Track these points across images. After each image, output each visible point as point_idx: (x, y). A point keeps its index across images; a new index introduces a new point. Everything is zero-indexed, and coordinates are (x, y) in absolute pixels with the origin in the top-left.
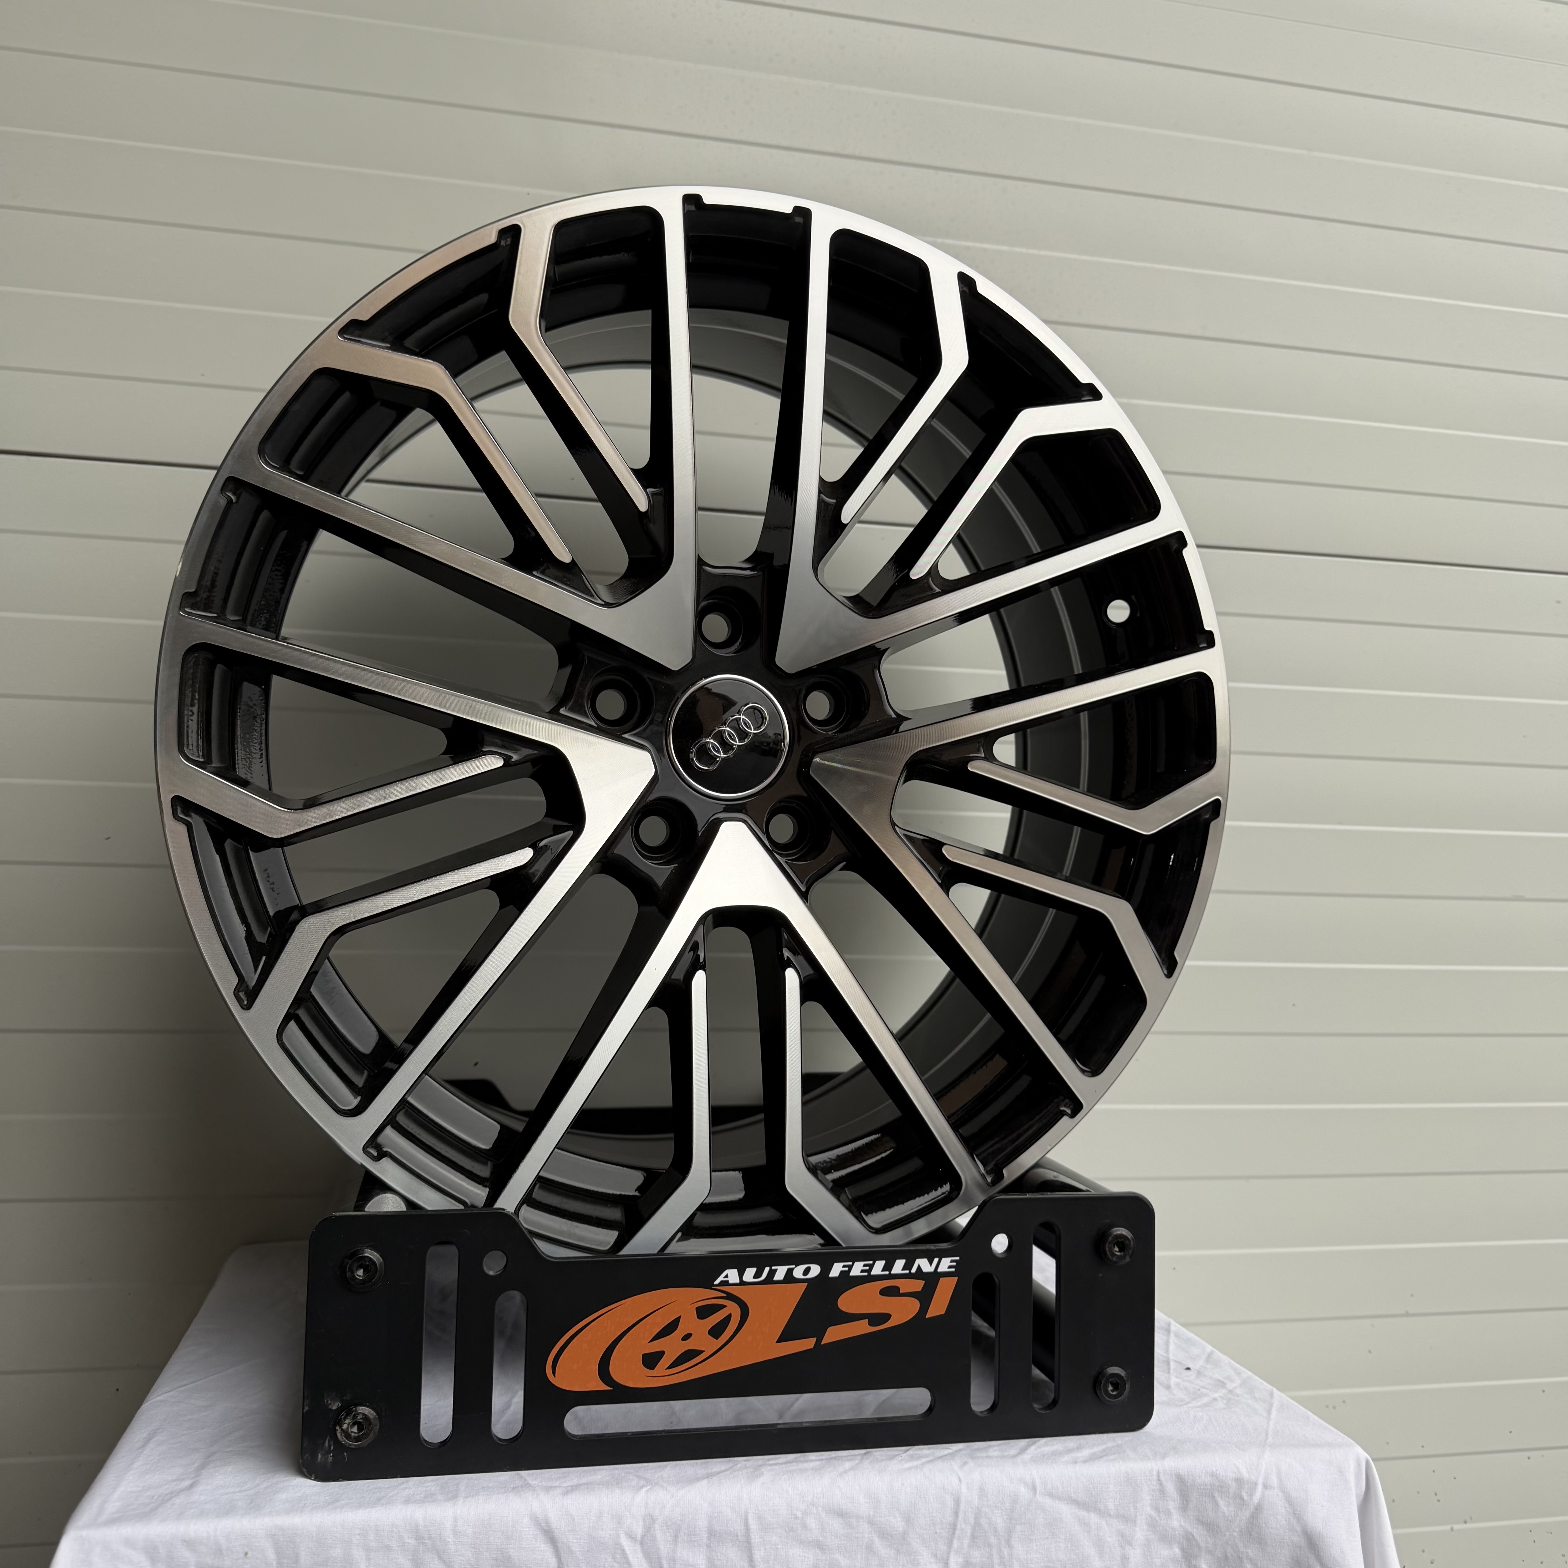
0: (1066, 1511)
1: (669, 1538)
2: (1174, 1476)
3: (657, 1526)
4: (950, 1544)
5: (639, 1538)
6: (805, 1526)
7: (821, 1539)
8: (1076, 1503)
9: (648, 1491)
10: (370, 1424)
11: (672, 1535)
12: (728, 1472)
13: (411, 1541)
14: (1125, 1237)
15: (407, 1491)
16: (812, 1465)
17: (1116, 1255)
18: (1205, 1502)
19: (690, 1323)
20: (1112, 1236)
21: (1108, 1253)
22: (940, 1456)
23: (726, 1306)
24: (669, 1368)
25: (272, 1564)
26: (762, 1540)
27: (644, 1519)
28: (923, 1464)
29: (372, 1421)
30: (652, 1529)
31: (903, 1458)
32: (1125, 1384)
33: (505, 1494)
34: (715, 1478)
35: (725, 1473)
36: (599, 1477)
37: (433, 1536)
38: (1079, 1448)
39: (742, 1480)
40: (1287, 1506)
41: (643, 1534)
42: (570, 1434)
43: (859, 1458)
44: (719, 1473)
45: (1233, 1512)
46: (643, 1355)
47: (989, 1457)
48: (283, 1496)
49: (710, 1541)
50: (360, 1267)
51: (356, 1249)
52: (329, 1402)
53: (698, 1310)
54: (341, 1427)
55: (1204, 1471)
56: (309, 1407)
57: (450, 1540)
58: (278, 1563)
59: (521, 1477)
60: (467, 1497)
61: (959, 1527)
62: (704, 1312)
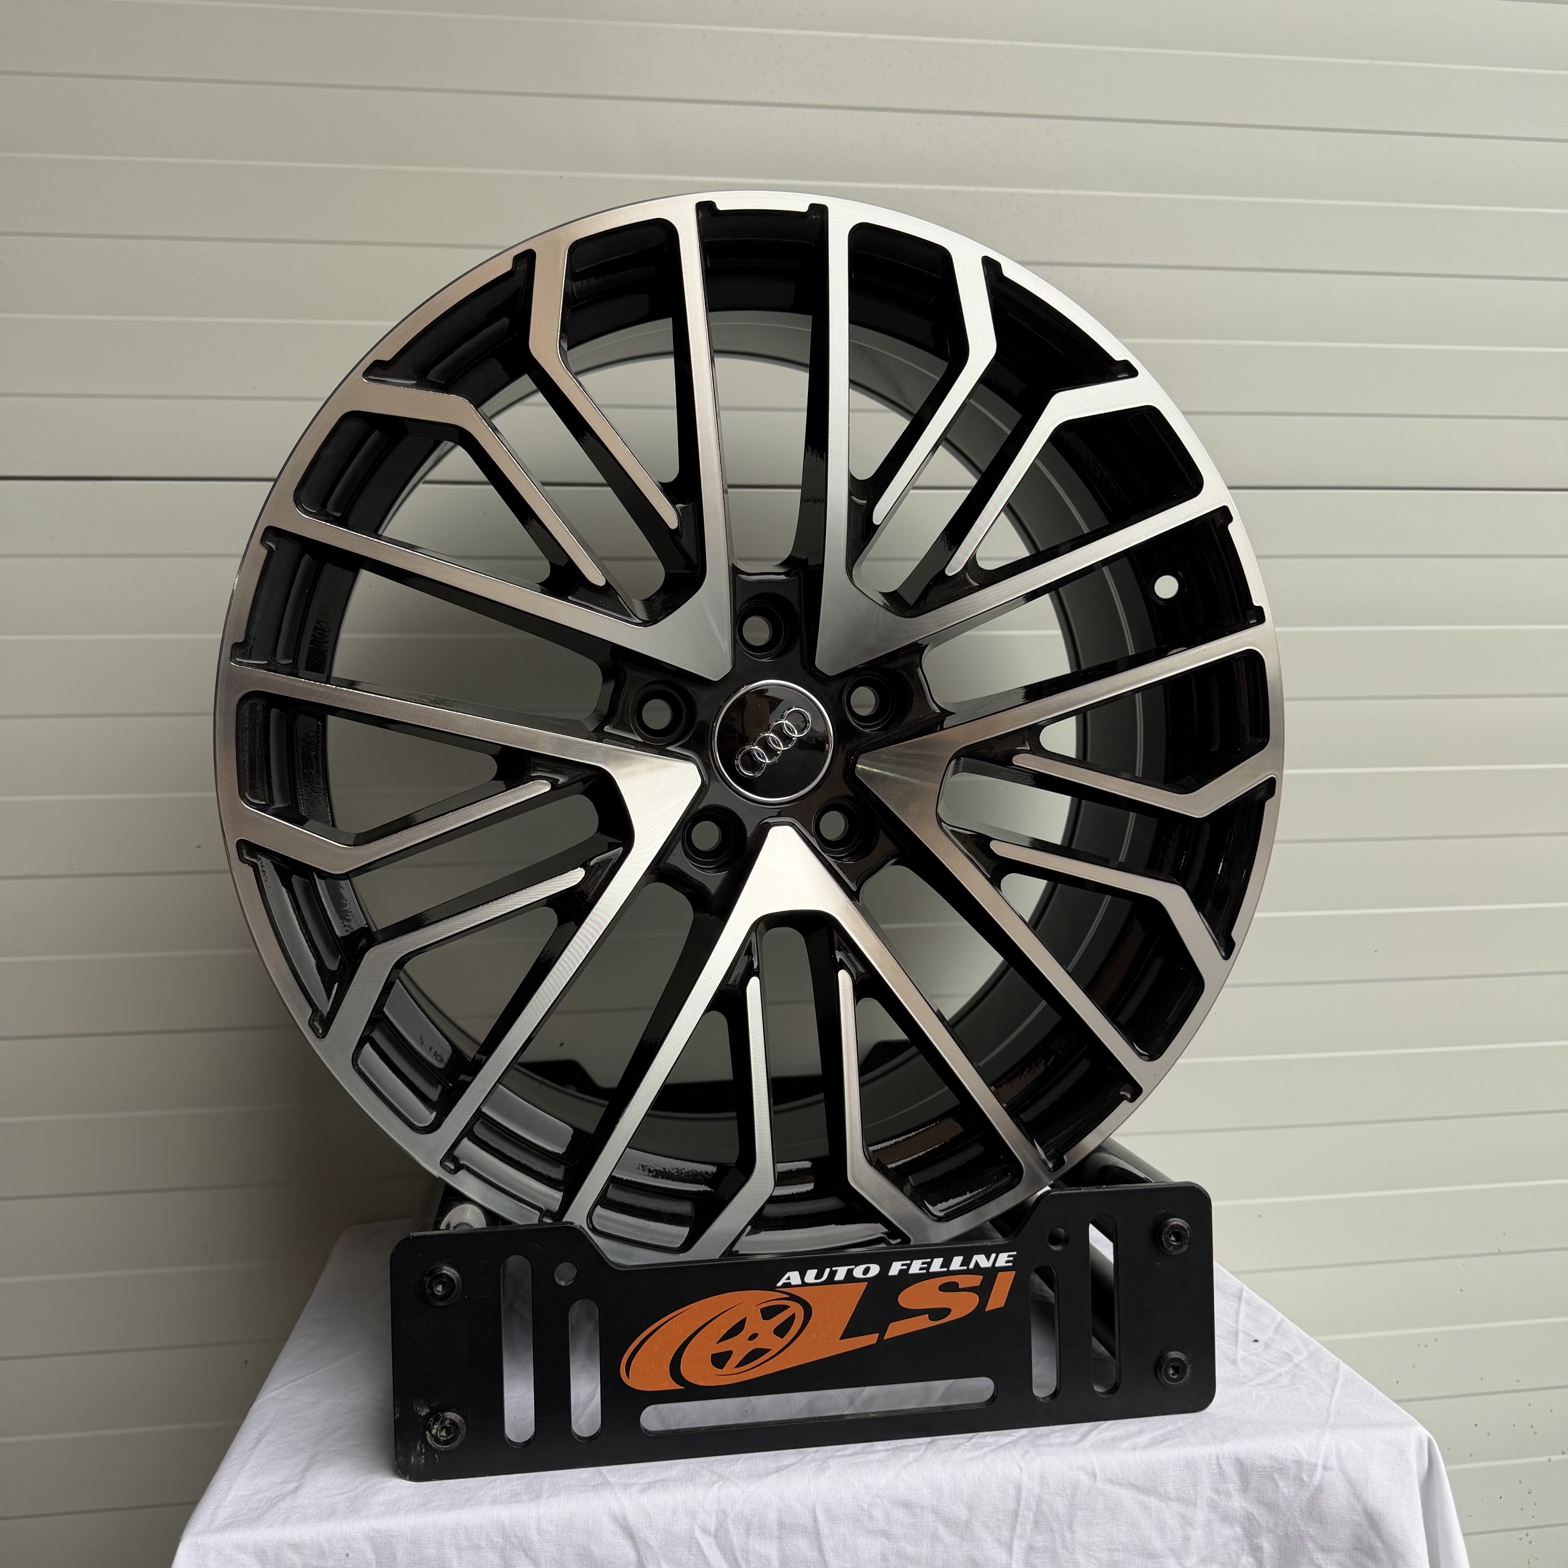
0: (1126, 1496)
1: (742, 1532)
2: (1233, 1460)
3: (729, 1521)
4: (1013, 1529)
5: (713, 1532)
6: (871, 1517)
7: (887, 1528)
8: (1137, 1488)
9: (720, 1487)
10: (457, 1428)
11: (744, 1528)
12: (797, 1466)
13: (499, 1540)
14: (1182, 1228)
15: (494, 1491)
16: (877, 1456)
17: (1172, 1245)
18: (1266, 1484)
19: (755, 1323)
20: (1168, 1226)
21: (1165, 1244)
22: (1002, 1444)
23: (789, 1307)
24: (737, 1367)
25: (372, 1563)
26: (830, 1531)
27: (717, 1514)
28: (986, 1453)
29: (459, 1425)
30: (724, 1523)
31: (966, 1447)
32: (1186, 1368)
33: (585, 1494)
34: (784, 1472)
35: (795, 1467)
36: (675, 1472)
37: (519, 1535)
38: (1140, 1432)
39: (810, 1474)
40: (1347, 1486)
41: (717, 1528)
42: (646, 1430)
43: (924, 1447)
44: (788, 1466)
45: (1293, 1493)
46: (712, 1355)
47: (1050, 1445)
48: (380, 1498)
49: (781, 1533)
50: (440, 1283)
51: (434, 1267)
52: (418, 1409)
53: (763, 1311)
54: (430, 1432)
55: (1263, 1454)
56: (400, 1414)
57: (535, 1538)
58: (377, 1563)
59: (602, 1474)
60: (549, 1497)
61: (1021, 1513)
62: (768, 1313)
